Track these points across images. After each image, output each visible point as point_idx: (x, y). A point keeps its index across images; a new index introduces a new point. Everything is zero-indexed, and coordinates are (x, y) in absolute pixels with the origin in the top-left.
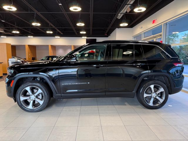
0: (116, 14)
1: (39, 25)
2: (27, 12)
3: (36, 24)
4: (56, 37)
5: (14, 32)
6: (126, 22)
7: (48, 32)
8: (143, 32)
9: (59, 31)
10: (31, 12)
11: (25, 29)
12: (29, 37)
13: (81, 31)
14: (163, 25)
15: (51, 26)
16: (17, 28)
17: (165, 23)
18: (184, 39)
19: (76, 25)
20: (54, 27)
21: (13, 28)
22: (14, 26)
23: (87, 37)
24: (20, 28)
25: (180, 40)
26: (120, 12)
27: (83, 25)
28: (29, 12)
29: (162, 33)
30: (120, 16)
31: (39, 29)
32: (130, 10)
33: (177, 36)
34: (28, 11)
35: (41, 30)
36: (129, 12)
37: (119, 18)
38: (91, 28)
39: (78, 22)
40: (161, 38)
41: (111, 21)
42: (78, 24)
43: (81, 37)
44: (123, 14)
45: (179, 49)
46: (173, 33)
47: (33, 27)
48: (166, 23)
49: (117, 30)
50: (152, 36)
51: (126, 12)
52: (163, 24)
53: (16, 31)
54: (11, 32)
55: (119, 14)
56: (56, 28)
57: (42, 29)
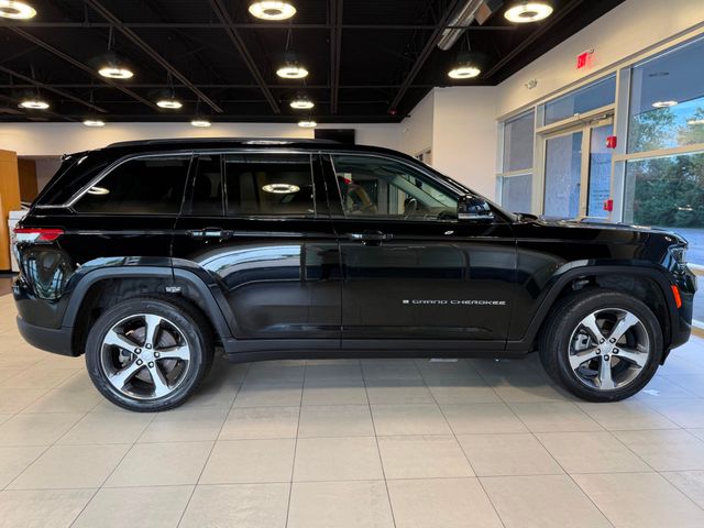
0: (432, 31)
1: (126, 74)
2: (79, 25)
3: (116, 71)
4: (194, 123)
5: (27, 105)
6: (473, 64)
7: (162, 104)
8: (538, 100)
9: (206, 100)
10: (94, 25)
11: (72, 91)
12: (88, 123)
13: (297, 99)
14: (618, 74)
15: (176, 81)
16: (42, 90)
17: (628, 67)
18: (693, 127)
19: (277, 76)
20: (186, 82)
21: (23, 89)
22: (27, 83)
23: (318, 121)
24: (50, 87)
25: (681, 133)
26: (451, 21)
27: (302, 73)
28: (87, 25)
29: (615, 106)
30: (448, 39)
31: (127, 92)
32: (489, 13)
33: (670, 118)
34: (83, 21)
35: (136, 97)
36: (486, 24)
37: (445, 49)
38: (334, 86)
39: (283, 64)
40: (613, 124)
41: (414, 58)
42: (283, 73)
43: (296, 121)
44: (459, 30)
45: (674, 168)
46: (657, 105)
47: (105, 83)
48: (632, 65)
49: (438, 95)
50: (577, 117)
51: (475, 22)
52: (618, 68)
53: (37, 100)
54: (15, 106)
55: (447, 31)
56: (194, 88)
57: (142, 92)
